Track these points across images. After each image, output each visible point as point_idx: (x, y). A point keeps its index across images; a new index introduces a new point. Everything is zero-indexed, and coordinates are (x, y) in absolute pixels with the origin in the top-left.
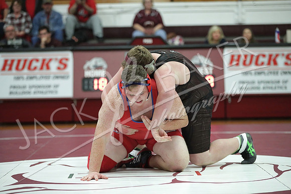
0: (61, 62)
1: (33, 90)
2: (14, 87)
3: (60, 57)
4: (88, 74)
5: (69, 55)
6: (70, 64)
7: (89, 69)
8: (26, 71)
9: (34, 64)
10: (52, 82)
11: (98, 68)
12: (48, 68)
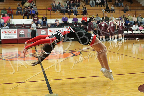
0: (15, 31)
1: (9, 37)
2: (5, 36)
3: (14, 30)
4: (20, 34)
5: (16, 30)
6: (17, 32)
7: (21, 33)
8: (7, 33)
9: (9, 32)
10: (13, 35)
11: (22, 32)
12: (12, 32)
